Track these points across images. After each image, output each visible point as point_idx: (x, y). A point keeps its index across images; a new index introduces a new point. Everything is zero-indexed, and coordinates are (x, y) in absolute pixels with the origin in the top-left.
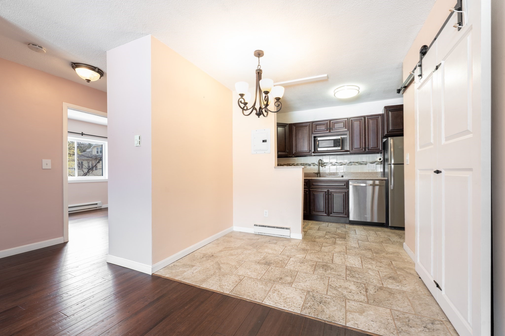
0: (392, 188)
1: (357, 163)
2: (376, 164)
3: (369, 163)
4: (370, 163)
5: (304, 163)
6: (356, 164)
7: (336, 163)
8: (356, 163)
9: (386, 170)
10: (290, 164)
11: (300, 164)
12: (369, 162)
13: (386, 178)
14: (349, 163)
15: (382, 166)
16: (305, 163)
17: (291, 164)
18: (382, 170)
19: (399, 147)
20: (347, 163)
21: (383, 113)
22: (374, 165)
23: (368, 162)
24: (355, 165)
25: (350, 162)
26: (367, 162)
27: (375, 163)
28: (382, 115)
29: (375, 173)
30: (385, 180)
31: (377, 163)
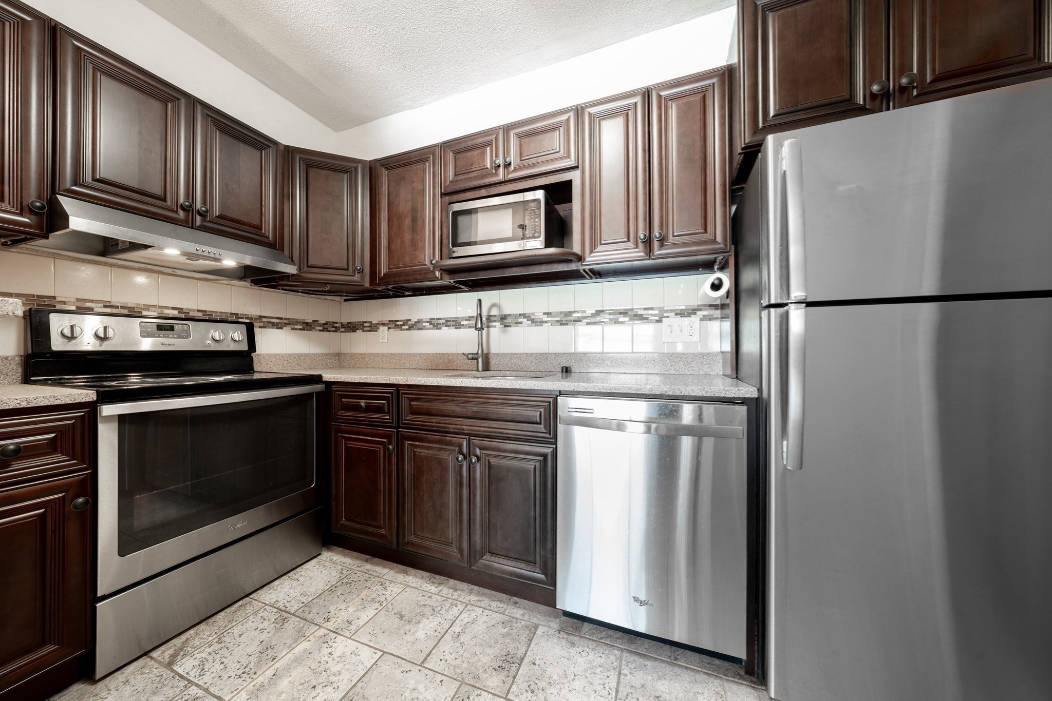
0: (790, 462)
1: (624, 313)
2: (701, 320)
3: (673, 314)
4: (676, 314)
5: (440, 319)
6: (621, 319)
7: (544, 314)
8: (620, 313)
9: (749, 346)
10: (398, 323)
11: (427, 322)
12: (672, 311)
13: (749, 392)
14: (592, 314)
15: (727, 326)
16: (444, 319)
17: (401, 323)
18: (728, 346)
19: (841, 188)
20: (584, 315)
21: (734, 60)
22: (695, 319)
23: (667, 311)
24: (617, 322)
25: (599, 312)
26: (662, 310)
27: (698, 313)
28: (728, 75)
29: (695, 355)
30: (744, 401)
31: (705, 313)
